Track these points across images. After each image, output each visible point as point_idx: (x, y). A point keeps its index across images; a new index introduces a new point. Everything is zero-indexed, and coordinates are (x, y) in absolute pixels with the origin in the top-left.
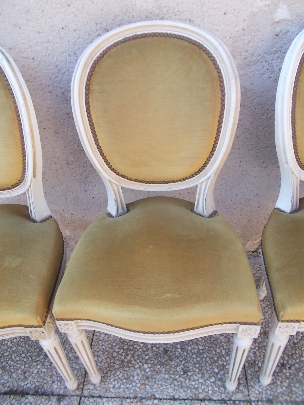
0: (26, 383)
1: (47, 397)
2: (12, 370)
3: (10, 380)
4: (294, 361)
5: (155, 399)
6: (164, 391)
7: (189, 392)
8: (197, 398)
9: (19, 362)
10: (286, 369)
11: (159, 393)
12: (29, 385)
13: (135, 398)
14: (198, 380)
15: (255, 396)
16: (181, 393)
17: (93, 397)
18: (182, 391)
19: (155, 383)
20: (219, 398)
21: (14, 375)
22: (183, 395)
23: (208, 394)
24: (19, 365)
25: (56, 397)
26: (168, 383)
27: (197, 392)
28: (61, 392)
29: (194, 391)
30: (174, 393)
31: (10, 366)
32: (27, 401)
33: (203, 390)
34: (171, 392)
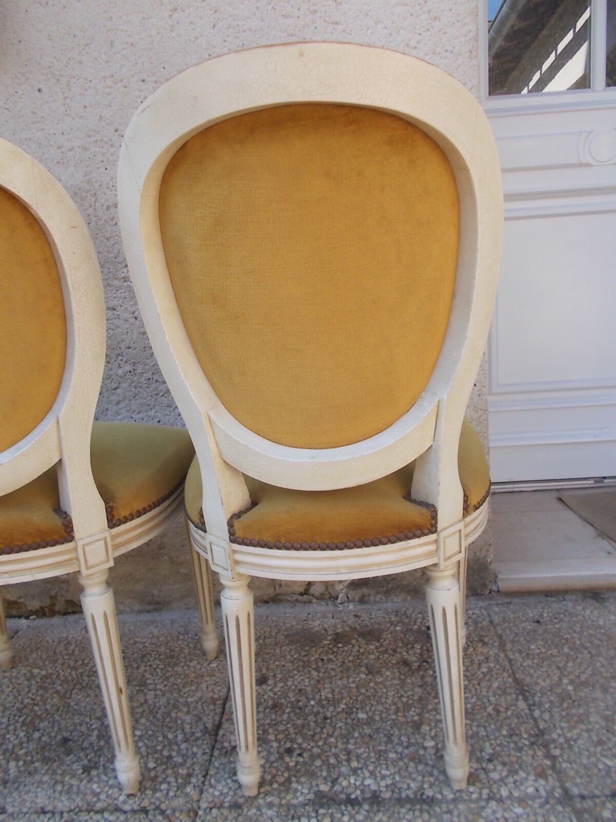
6: (27, 801)
8: (89, 808)
10: (291, 757)
11: (16, 804)
15: (211, 800)
16: (62, 802)
18: (64, 799)
19: (17, 789)
20: (136, 807)
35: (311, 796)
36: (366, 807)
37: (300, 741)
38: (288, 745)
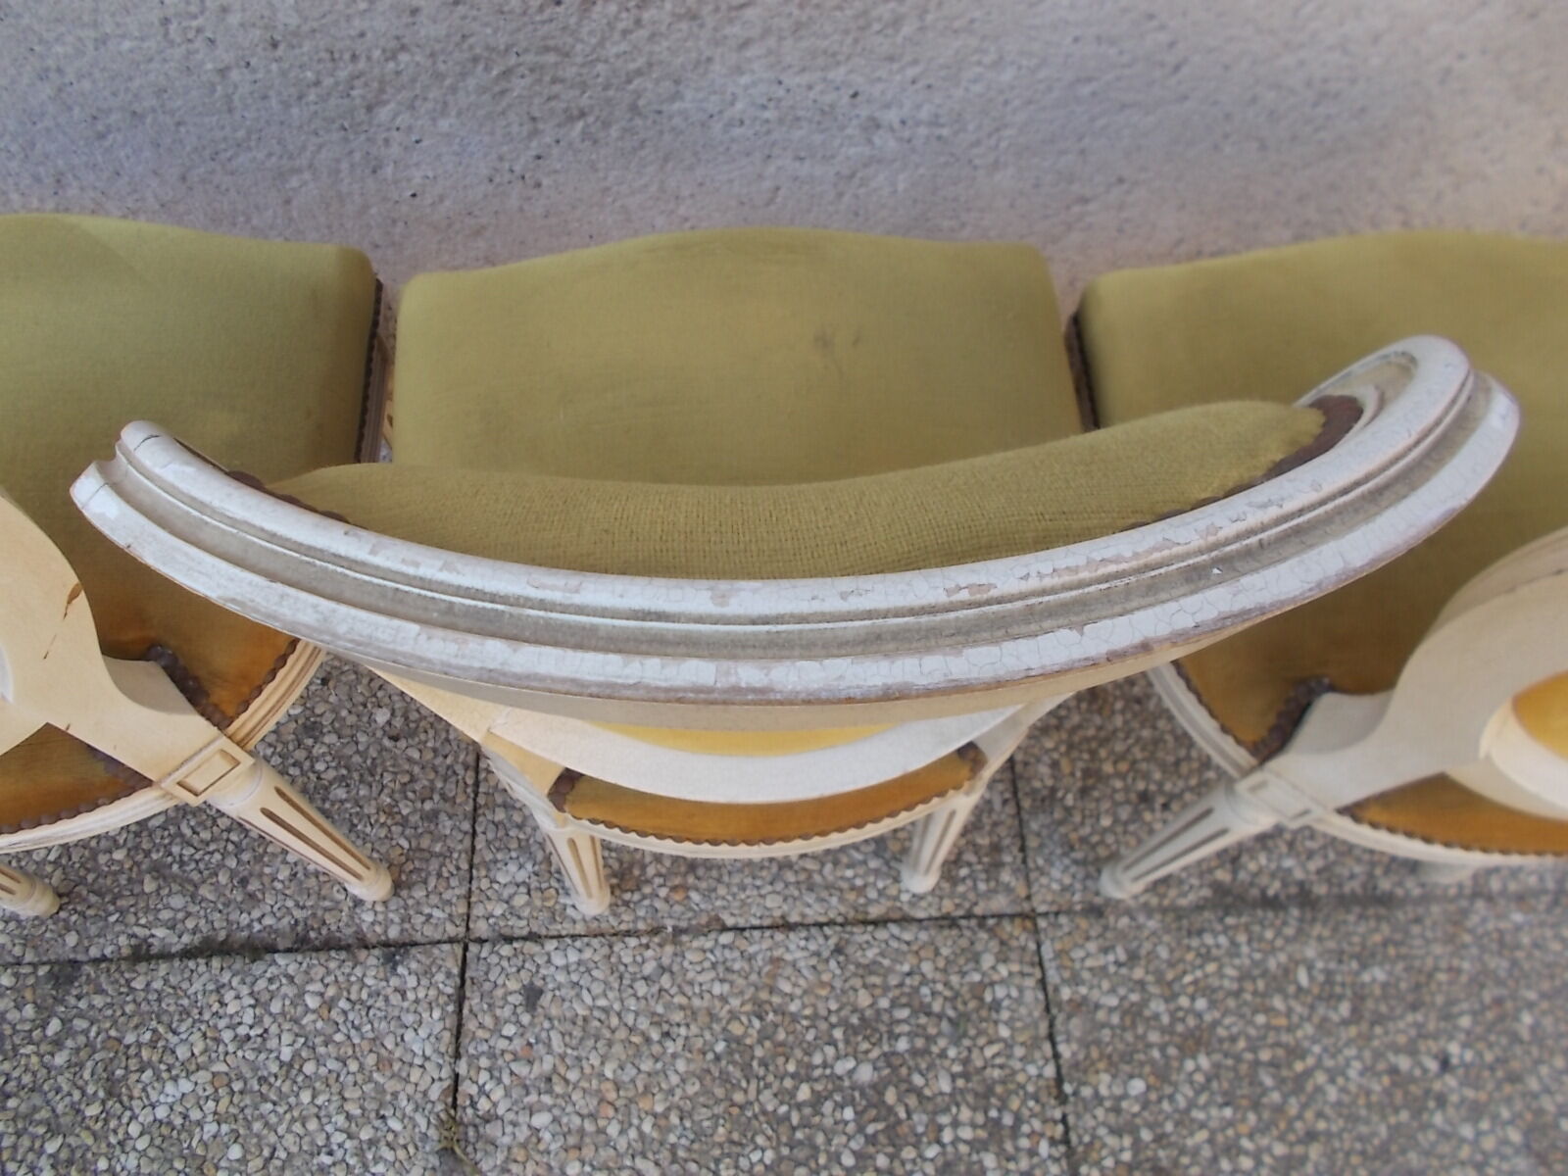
0: (256, 914)
1: (343, 955)
2: (195, 876)
3: (193, 909)
4: (1181, 784)
5: (725, 929)
6: (750, 905)
7: (834, 901)
8: (860, 917)
9: (212, 847)
10: (1153, 810)
11: (736, 912)
12: (268, 921)
13: (655, 931)
14: (865, 862)
15: (1049, 898)
16: (809, 906)
17: (509, 940)
18: (810, 901)
19: (719, 880)
20: (934, 913)
21: (205, 891)
22: (815, 912)
23: (898, 904)
24: (217, 856)
25: (376, 952)
26: (762, 878)
27: (862, 901)
28: (393, 933)
29: (851, 896)
30: (785, 908)
31: (182, 863)
32: (272, 971)
33: (881, 893)
34: (775, 905)
35: (1206, 892)
36: (1295, 912)
37: (1157, 776)
38: (1141, 786)
